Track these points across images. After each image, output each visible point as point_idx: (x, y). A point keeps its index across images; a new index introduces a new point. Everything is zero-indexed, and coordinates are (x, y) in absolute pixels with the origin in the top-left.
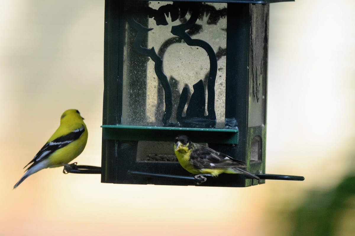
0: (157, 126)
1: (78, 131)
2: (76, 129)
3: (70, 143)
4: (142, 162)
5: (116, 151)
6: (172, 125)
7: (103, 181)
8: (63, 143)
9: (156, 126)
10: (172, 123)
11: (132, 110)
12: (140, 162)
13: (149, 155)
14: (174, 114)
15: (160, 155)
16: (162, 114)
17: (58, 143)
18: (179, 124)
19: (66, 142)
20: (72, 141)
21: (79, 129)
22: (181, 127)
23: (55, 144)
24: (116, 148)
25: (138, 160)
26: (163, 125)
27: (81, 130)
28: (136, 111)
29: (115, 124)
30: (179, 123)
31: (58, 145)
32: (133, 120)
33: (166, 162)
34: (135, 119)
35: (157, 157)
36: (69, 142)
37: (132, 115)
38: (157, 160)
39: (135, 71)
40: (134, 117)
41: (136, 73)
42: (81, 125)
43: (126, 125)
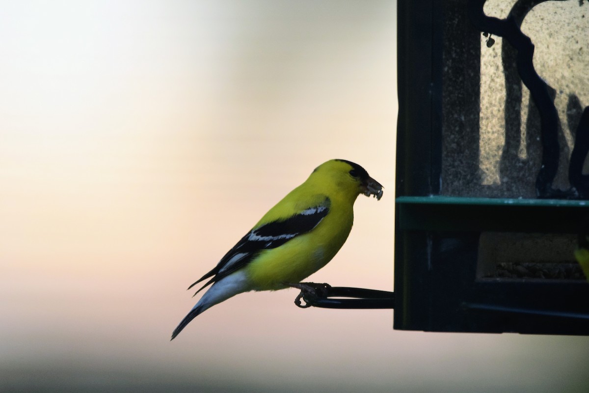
0: (524, 198)
1: (313, 211)
2: (309, 209)
3: (291, 239)
4: (490, 280)
5: (429, 257)
6: (559, 195)
7: (399, 324)
8: (275, 238)
9: (521, 198)
10: (559, 191)
11: (464, 162)
12: (484, 280)
13: (503, 264)
14: (563, 170)
15: (527, 264)
16: (534, 170)
17: (266, 238)
18: (577, 193)
19: (283, 236)
20: (296, 236)
21: (316, 208)
22: (579, 199)
23: (260, 238)
24: (429, 250)
25: (480, 277)
26: (538, 194)
27: (319, 211)
28: (473, 164)
29: (426, 194)
30: (574, 189)
31: (264, 242)
32: (468, 183)
33: (543, 280)
34: (472, 181)
35: (520, 268)
36: (288, 237)
37: (465, 172)
38: (520, 275)
39: (470, 71)
40: (468, 177)
41: (472, 74)
42: (322, 200)
43: (451, 196)
